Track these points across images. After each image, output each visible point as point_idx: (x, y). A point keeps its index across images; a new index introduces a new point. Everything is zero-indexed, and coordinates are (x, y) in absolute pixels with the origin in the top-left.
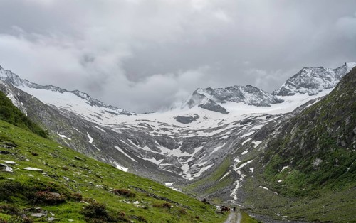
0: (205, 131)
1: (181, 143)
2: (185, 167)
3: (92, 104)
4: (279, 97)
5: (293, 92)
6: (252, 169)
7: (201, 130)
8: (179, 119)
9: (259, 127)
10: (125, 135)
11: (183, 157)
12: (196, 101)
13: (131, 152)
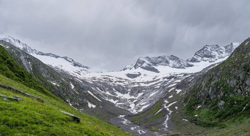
0: (145, 83)
1: (129, 90)
2: (132, 106)
3: (75, 65)
4: (191, 63)
5: (199, 60)
6: (176, 108)
7: (142, 83)
8: (129, 75)
9: (179, 81)
10: (95, 85)
11: (131, 99)
12: (139, 65)
13: (98, 95)
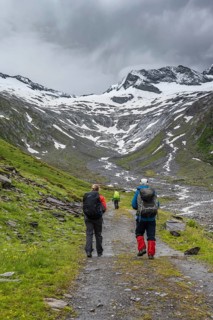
0: (139, 109)
1: (116, 121)
2: (121, 143)
3: (34, 87)
4: (209, 76)
6: (184, 142)
7: (136, 109)
8: (115, 99)
9: (190, 103)
10: (64, 116)
11: (119, 135)
12: (131, 83)
13: (69, 131)
